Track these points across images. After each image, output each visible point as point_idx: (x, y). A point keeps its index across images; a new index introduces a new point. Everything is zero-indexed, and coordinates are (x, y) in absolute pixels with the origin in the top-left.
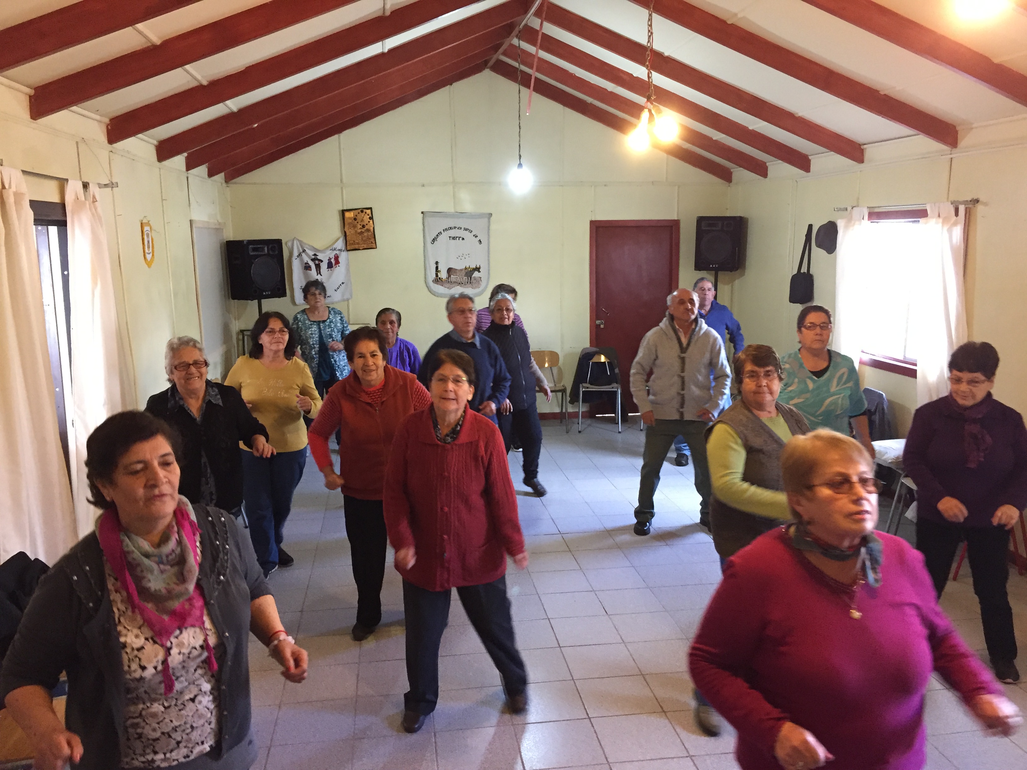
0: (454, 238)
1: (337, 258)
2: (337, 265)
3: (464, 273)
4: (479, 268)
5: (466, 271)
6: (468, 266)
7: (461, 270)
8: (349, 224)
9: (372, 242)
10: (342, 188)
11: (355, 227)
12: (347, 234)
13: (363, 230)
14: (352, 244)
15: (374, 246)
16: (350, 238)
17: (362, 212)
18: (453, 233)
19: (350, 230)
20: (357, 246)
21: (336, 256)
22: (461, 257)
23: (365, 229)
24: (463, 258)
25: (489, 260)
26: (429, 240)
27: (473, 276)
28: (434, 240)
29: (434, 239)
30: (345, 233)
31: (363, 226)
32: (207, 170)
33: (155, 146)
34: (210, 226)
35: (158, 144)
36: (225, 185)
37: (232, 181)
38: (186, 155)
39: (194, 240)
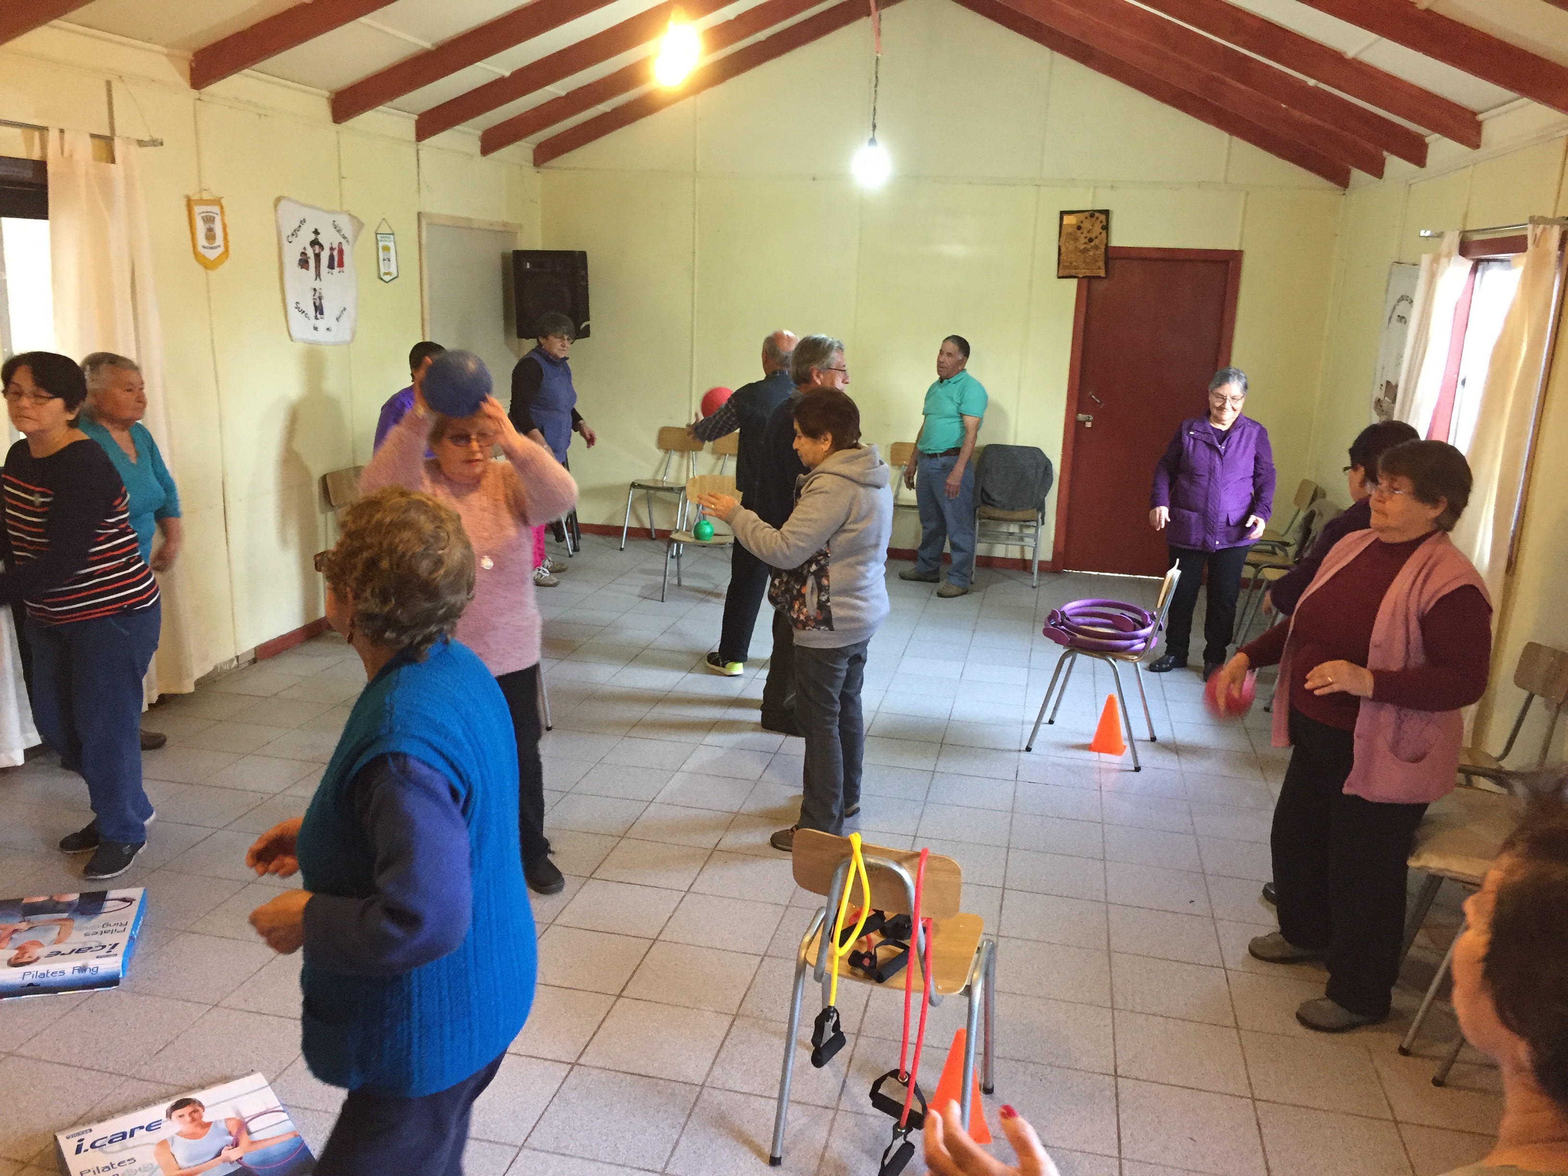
32: (480, 143)
33: (328, 98)
34: (475, 226)
35: (333, 96)
36: (534, 170)
37: (545, 164)
38: (416, 117)
39: (424, 242)
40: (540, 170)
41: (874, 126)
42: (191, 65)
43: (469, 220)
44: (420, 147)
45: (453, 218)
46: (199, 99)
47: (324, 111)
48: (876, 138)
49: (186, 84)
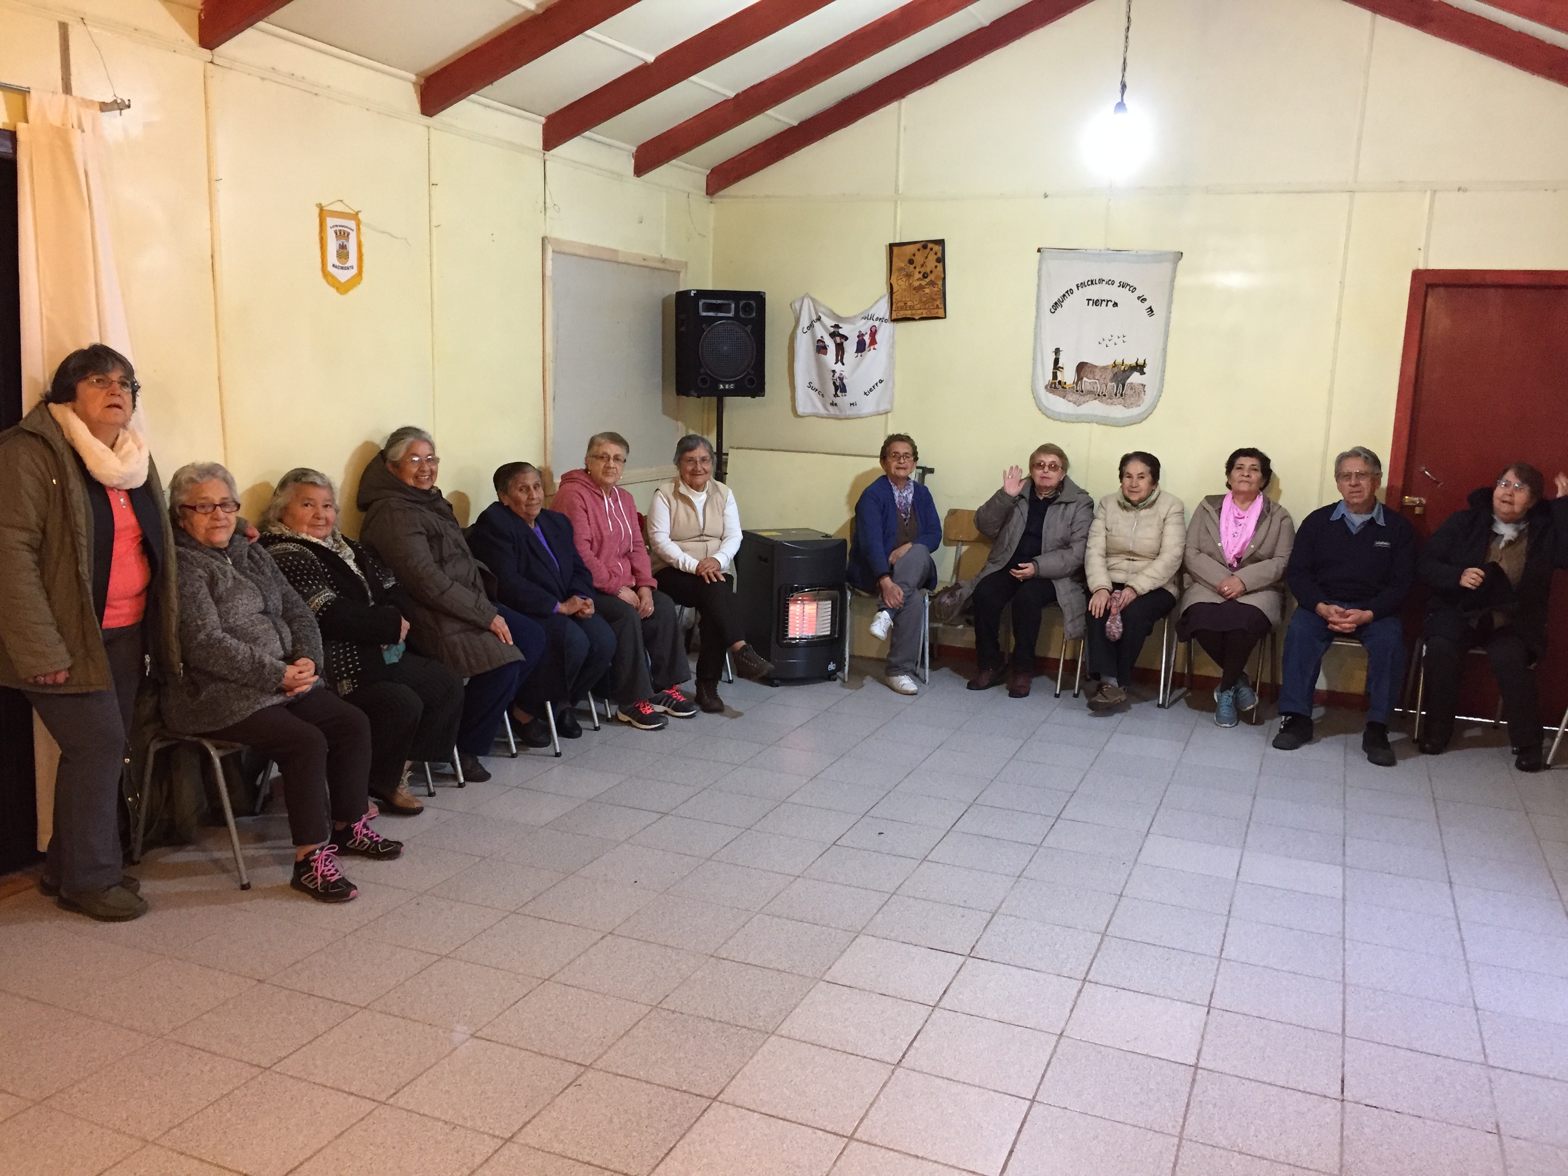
0: (1097, 303)
1: (873, 333)
2: (872, 347)
3: (1109, 375)
4: (1144, 366)
5: (1116, 370)
6: (1119, 361)
7: (1105, 368)
8: (900, 269)
9: (937, 306)
10: (896, 202)
11: (909, 276)
12: (895, 290)
13: (924, 283)
14: (902, 308)
15: (941, 314)
16: (898, 298)
17: (925, 247)
18: (1094, 292)
19: (900, 282)
20: (908, 313)
21: (873, 330)
22: (1107, 342)
23: (927, 280)
24: (1111, 344)
25: (1165, 349)
26: (1048, 305)
27: (1129, 381)
28: (1056, 305)
29: (1056, 303)
30: (891, 285)
31: (925, 276)
32: (633, 161)
33: (414, 84)
34: (621, 259)
35: (422, 81)
36: (707, 199)
37: (722, 193)
38: (543, 120)
39: (549, 273)
40: (715, 200)
41: (1124, 86)
42: (200, 16)
43: (615, 251)
44: (547, 157)
45: (590, 247)
46: (212, 62)
47: (411, 99)
48: (1125, 102)
49: (192, 41)
